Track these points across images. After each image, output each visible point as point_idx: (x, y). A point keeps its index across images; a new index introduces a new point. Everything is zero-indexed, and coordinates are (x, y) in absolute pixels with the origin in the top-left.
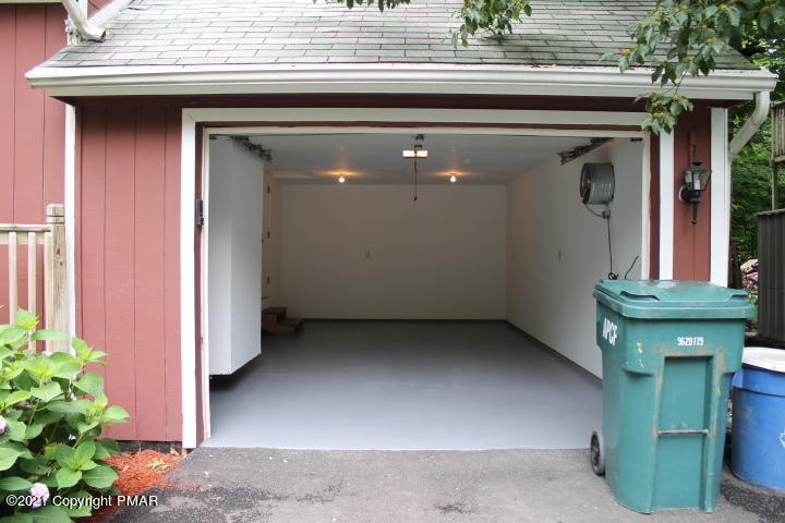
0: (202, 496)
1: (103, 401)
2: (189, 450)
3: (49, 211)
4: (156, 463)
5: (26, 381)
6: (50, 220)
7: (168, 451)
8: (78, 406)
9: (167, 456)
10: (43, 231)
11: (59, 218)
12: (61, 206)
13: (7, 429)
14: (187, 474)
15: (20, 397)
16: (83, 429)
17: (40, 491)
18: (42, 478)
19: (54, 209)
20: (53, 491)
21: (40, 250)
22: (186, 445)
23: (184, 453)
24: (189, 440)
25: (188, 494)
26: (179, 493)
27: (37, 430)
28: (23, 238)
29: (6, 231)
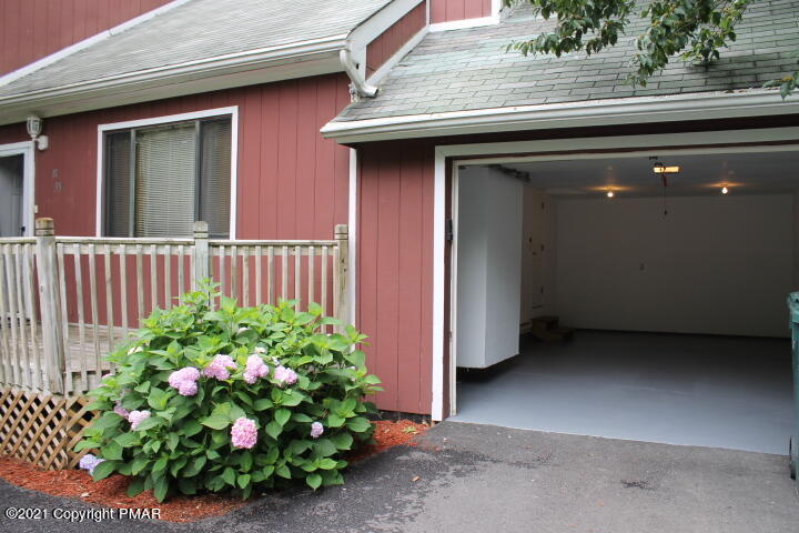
0: (437, 453)
1: (363, 371)
2: (436, 422)
3: (337, 231)
4: (410, 429)
5: (311, 350)
6: (337, 237)
7: (420, 422)
8: (347, 373)
9: (419, 426)
10: (333, 246)
11: (344, 235)
12: (344, 226)
13: (297, 381)
14: (429, 438)
15: (307, 359)
16: (348, 388)
17: (317, 428)
18: (320, 419)
19: (340, 229)
20: (325, 428)
21: (330, 259)
22: (433, 418)
23: (433, 425)
24: (437, 414)
25: (427, 451)
26: (421, 450)
27: (317, 385)
28: (318, 250)
29: (306, 246)
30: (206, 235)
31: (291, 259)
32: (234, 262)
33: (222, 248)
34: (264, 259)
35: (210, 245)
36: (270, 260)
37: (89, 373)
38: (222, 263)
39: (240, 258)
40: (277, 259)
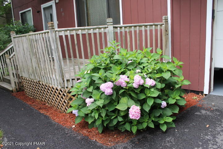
0: (212, 111)
1: (182, 78)
2: (206, 95)
3: (163, 18)
4: (195, 98)
5: (160, 71)
6: (163, 21)
7: (199, 94)
8: (175, 79)
9: (198, 96)
10: (162, 25)
11: (166, 20)
12: (166, 16)
13: (156, 84)
14: (206, 103)
15: (158, 76)
17: (164, 104)
18: (164, 100)
19: (165, 17)
20: (167, 104)
21: (161, 30)
22: (204, 93)
23: (204, 96)
24: (206, 91)
25: (206, 109)
26: (204, 109)
27: (164, 86)
28: (156, 27)
29: (152, 25)
30: (112, 23)
31: (146, 31)
32: (124, 34)
33: (119, 28)
34: (135, 32)
35: (114, 27)
36: (138, 32)
37: (72, 79)
38: (119, 34)
39: (126, 32)
40: (141, 32)
